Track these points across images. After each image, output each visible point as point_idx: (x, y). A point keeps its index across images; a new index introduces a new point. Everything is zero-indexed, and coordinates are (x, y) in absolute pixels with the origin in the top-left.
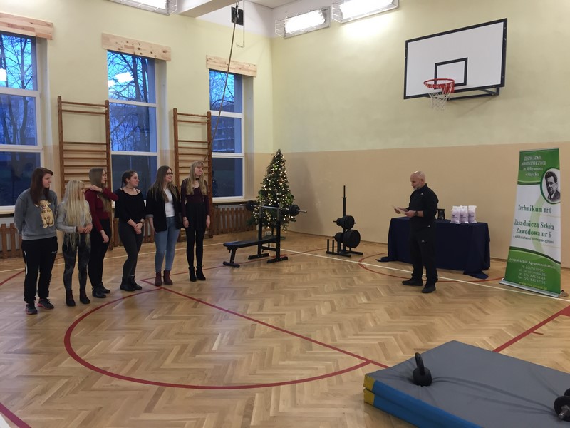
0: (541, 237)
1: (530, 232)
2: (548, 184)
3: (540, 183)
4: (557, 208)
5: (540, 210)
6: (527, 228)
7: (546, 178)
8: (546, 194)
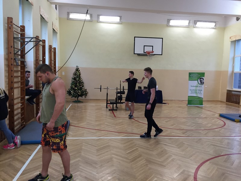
0: (198, 93)
1: (195, 92)
2: (200, 80)
3: (198, 80)
4: (203, 86)
5: (198, 86)
6: (194, 91)
7: (200, 79)
8: (200, 83)
